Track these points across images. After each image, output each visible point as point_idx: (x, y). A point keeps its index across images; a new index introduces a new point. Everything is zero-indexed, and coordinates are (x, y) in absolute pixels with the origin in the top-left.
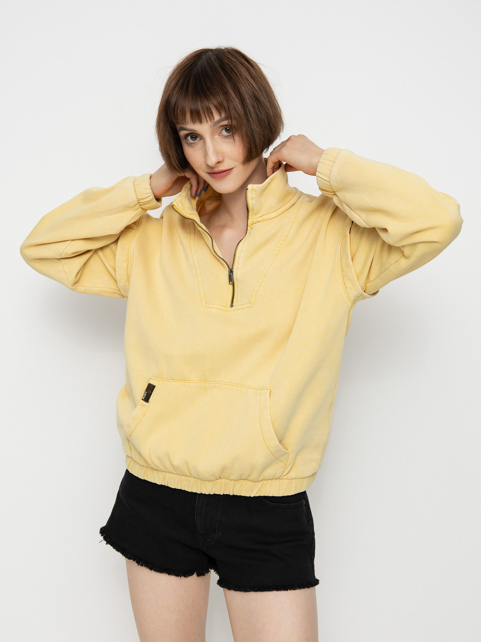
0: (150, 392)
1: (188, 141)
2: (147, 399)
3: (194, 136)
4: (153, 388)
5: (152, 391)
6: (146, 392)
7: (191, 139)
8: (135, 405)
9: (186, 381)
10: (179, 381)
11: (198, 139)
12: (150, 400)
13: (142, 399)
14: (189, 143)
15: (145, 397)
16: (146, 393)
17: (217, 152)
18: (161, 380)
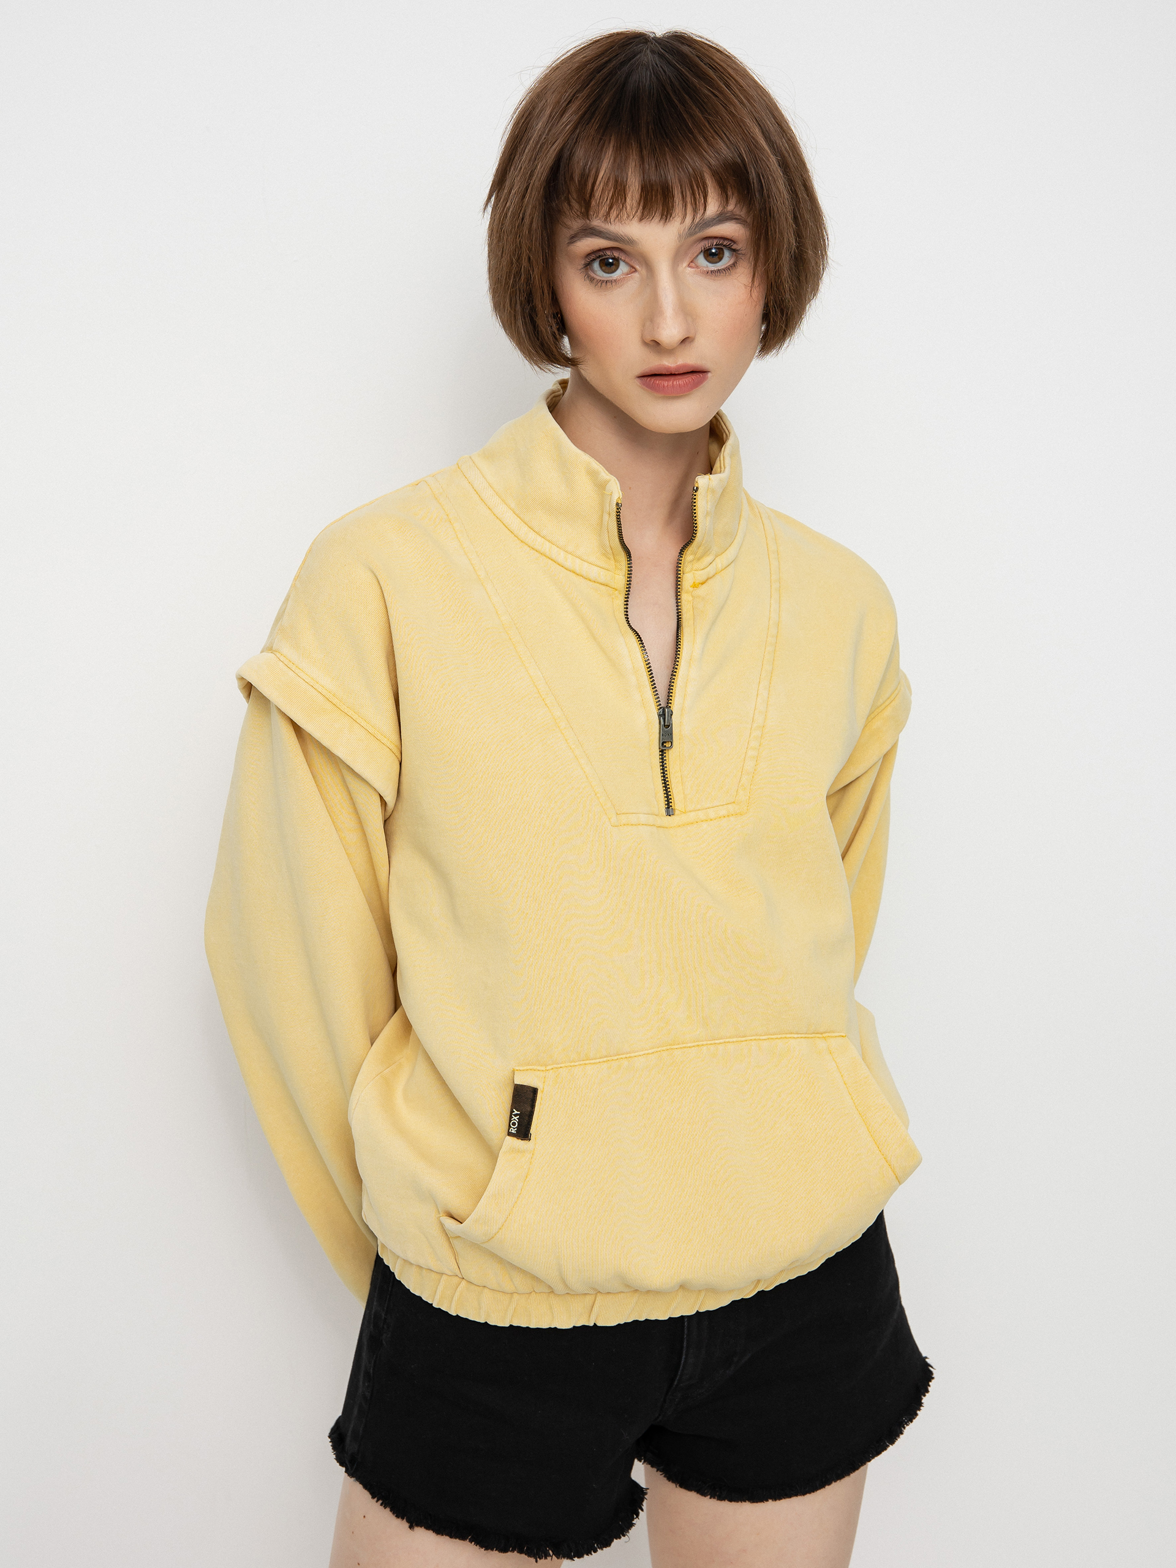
0: (529, 1109)
1: (593, 271)
2: (523, 1131)
3: (611, 261)
4: (531, 1095)
5: (533, 1106)
6: (516, 1112)
7: (601, 267)
8: (492, 1155)
9: (621, 1056)
10: (605, 1059)
11: (623, 268)
12: (532, 1131)
13: (510, 1134)
14: (598, 278)
15: (517, 1125)
16: (516, 1115)
17: (686, 311)
18: (549, 1067)
